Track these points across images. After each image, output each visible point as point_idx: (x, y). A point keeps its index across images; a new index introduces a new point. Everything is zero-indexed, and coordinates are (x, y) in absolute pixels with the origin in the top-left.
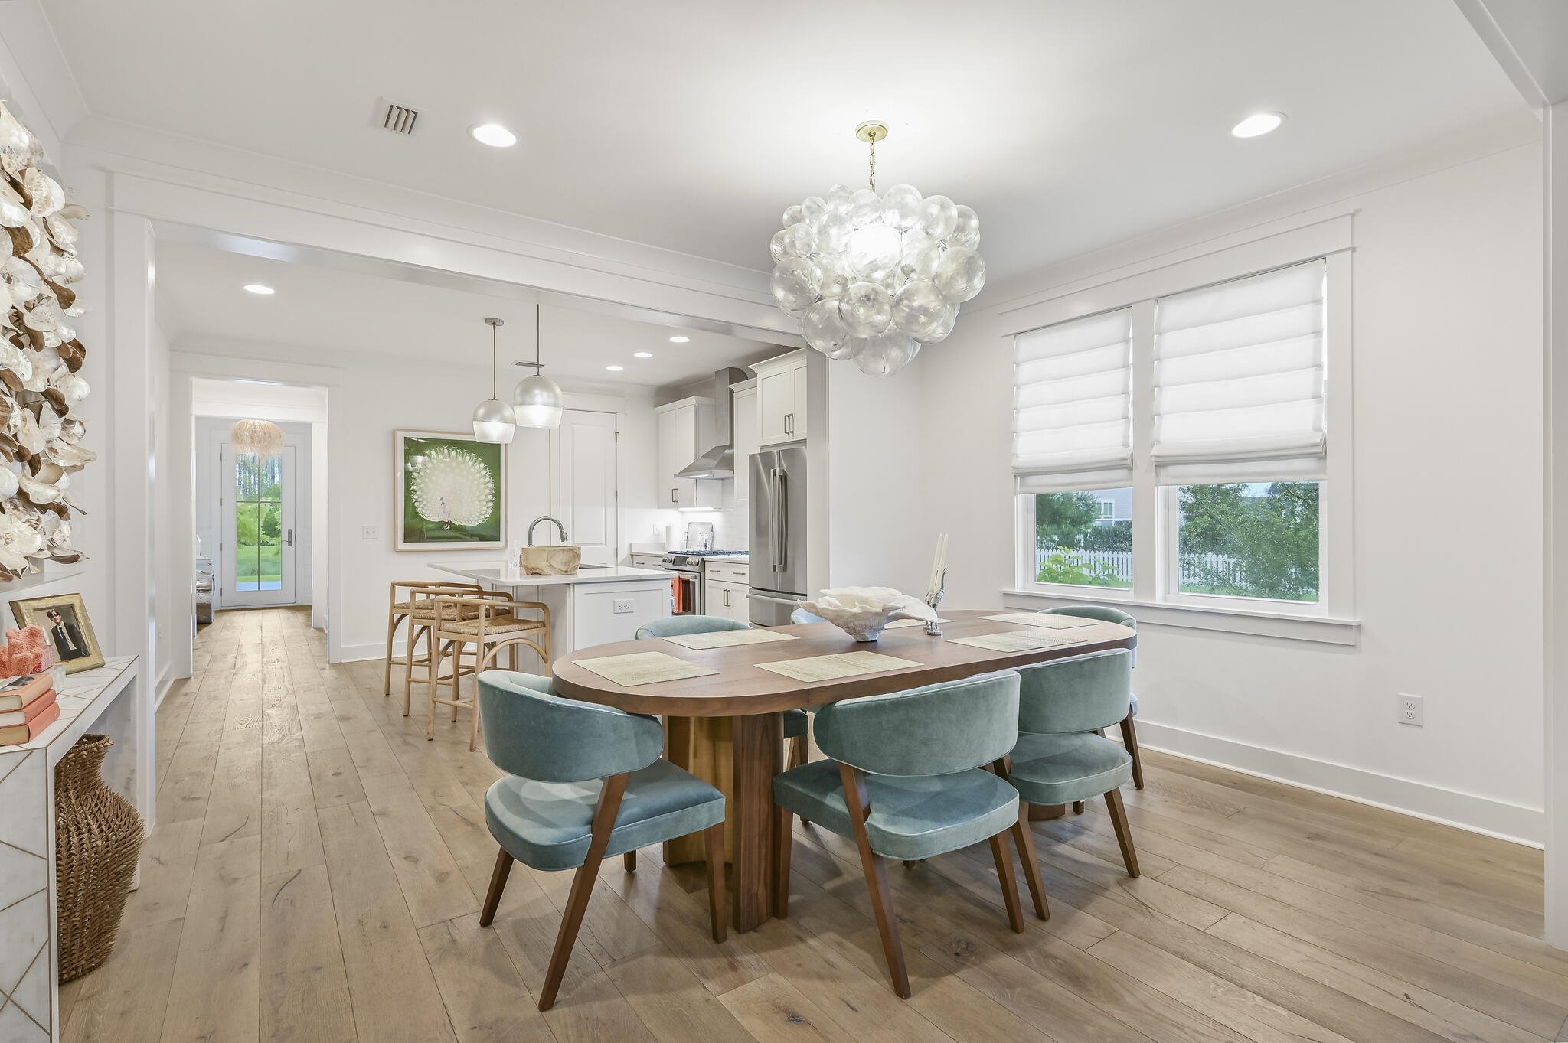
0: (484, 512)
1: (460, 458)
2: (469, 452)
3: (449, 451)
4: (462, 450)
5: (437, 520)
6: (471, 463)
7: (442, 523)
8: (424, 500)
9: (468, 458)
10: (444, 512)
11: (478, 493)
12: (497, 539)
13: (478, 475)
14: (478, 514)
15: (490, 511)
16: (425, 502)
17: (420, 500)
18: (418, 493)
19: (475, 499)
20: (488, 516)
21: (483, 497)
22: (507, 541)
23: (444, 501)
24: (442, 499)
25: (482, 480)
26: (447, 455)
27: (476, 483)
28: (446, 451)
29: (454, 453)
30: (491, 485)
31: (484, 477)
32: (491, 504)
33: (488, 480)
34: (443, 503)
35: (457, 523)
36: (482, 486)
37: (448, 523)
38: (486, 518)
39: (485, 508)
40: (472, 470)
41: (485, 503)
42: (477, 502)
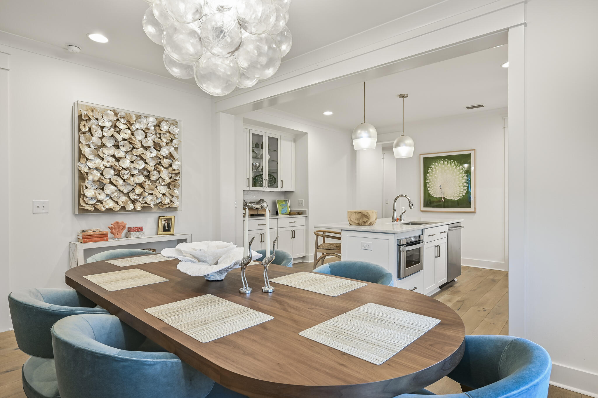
0: (462, 192)
1: (449, 165)
2: (454, 161)
3: (444, 162)
4: (450, 161)
5: (438, 197)
6: (455, 167)
7: (441, 198)
8: (432, 187)
9: (453, 164)
10: (441, 193)
11: (458, 182)
12: (470, 207)
13: (458, 173)
14: (458, 193)
15: (465, 192)
16: (432, 188)
17: (430, 187)
18: (430, 184)
19: (457, 185)
20: (464, 194)
21: (461, 184)
22: (475, 208)
23: (441, 187)
24: (440, 186)
25: (461, 175)
26: (443, 164)
27: (457, 177)
28: (442, 162)
29: (446, 163)
30: (466, 177)
31: (462, 173)
32: (466, 188)
33: (464, 175)
34: (441, 188)
35: (448, 198)
36: (461, 178)
37: (443, 198)
38: (463, 195)
39: (462, 190)
40: (455, 170)
41: (462, 187)
42: (458, 187)
